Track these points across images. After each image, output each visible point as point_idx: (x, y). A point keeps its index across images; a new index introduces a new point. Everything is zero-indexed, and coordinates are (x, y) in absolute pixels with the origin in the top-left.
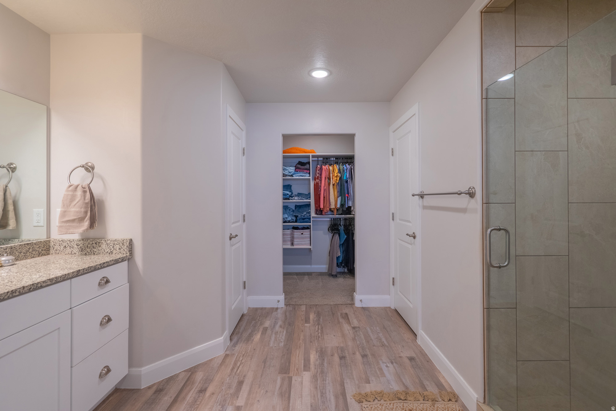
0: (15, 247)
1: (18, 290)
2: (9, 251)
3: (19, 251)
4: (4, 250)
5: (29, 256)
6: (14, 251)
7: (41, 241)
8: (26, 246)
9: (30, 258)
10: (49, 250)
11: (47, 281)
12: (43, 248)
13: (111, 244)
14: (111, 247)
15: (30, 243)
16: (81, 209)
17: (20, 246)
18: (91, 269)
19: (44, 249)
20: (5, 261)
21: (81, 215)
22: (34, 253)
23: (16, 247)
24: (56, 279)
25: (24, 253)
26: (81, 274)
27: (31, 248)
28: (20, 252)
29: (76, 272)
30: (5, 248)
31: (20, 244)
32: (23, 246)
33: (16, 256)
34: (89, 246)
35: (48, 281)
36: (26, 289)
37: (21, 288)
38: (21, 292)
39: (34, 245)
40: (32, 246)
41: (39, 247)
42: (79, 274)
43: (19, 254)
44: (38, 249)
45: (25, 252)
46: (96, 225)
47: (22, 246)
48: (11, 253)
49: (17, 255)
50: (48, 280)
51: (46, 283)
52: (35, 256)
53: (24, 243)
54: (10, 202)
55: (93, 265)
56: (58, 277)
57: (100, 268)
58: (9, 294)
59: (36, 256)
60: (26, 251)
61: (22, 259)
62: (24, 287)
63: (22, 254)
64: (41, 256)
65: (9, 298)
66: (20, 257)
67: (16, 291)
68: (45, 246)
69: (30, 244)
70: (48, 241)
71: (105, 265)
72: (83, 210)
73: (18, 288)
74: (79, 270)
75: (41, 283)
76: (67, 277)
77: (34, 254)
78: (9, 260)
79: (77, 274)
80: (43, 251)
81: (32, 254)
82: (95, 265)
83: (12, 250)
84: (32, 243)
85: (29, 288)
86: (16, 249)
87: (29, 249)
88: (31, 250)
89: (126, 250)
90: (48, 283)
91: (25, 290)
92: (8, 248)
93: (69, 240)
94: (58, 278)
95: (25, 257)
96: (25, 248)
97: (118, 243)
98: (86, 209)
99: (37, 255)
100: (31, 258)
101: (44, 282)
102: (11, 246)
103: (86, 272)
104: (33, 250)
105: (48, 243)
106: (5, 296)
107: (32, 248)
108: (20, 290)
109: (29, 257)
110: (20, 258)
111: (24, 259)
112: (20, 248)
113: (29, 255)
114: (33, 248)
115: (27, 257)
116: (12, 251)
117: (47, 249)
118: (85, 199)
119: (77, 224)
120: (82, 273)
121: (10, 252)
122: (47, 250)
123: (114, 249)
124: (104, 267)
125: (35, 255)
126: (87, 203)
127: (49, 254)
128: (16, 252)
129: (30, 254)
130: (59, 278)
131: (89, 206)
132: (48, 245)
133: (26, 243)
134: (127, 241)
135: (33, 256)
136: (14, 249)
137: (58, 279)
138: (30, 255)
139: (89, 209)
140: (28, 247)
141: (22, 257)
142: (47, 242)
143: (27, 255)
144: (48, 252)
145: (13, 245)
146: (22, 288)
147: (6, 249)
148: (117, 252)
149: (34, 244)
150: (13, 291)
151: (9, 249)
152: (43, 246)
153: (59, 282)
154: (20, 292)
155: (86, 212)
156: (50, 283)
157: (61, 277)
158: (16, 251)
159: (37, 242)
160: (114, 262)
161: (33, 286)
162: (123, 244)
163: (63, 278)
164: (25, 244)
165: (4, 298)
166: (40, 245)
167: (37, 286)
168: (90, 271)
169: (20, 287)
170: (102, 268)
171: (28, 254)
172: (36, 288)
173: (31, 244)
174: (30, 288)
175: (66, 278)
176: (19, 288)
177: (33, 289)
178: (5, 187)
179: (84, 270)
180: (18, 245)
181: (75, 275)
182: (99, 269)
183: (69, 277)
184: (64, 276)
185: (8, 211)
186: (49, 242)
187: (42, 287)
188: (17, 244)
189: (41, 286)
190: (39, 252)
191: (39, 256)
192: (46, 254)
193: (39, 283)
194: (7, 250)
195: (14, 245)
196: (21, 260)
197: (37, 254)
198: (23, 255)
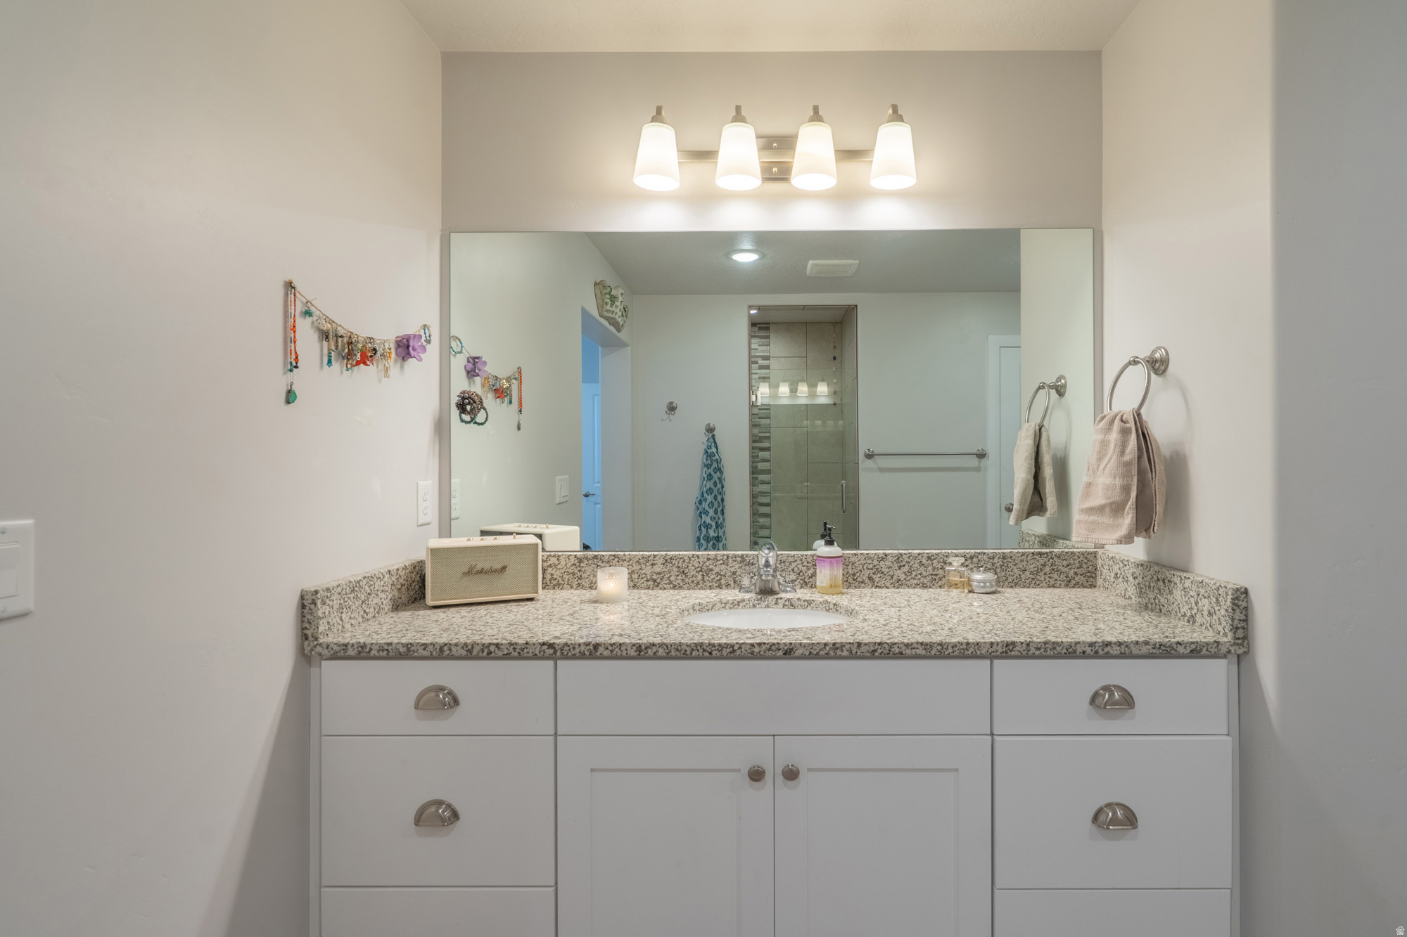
0: (1011, 557)
1: (848, 646)
2: (998, 562)
3: (1021, 566)
4: (988, 560)
5: (1044, 582)
6: (1010, 565)
7: (1072, 553)
8: (1037, 557)
9: (1046, 586)
10: (1093, 575)
11: (915, 646)
12: (1078, 568)
13: (1192, 593)
14: (1192, 600)
15: (1047, 553)
16: (1115, 478)
17: (1022, 555)
18: (1054, 648)
19: (1079, 571)
20: (979, 581)
21: (1117, 496)
22: (1055, 576)
23: (1014, 558)
24: (939, 648)
25: (1031, 573)
26: (1017, 653)
27: (1049, 563)
28: (1023, 569)
29: (1000, 645)
30: (992, 555)
31: (1023, 551)
32: (1029, 558)
33: (1015, 577)
34: (1152, 584)
35: (919, 646)
36: (863, 649)
37: (853, 643)
38: (854, 652)
39: (1055, 559)
40: (1051, 560)
41: (1068, 565)
42: (1013, 653)
43: (1021, 573)
44: (1067, 569)
45: (1033, 570)
46: (1156, 529)
47: (1027, 556)
48: (1003, 567)
49: (1016, 575)
50: (918, 643)
51: (914, 650)
52: (1058, 585)
53: (1032, 551)
54: (1047, 459)
55: (1064, 640)
56: (949, 644)
57: (1092, 653)
58: (828, 648)
59: (1060, 585)
60: (1036, 569)
61: (1028, 586)
62: (859, 644)
63: (1027, 573)
64: (1073, 587)
65: (827, 657)
66: (1023, 580)
67: (842, 646)
68: (1084, 566)
69: (1045, 556)
70: (1093, 555)
71: (1115, 650)
72: (1118, 482)
73: (848, 641)
74: (1013, 643)
75: (900, 646)
76: (971, 650)
77: (1056, 580)
78: (984, 582)
79: (1006, 652)
80: (1079, 576)
81: (1050, 578)
82: (1071, 643)
83: (1005, 561)
84: (1051, 552)
85: (872, 648)
86: (1014, 560)
87: (1044, 565)
88: (1047, 569)
89: (1224, 623)
90: (918, 652)
91: (863, 651)
92: (997, 557)
93: (1122, 559)
94: (945, 646)
95: (1034, 582)
96: (1033, 561)
97: (1206, 595)
98: (1125, 480)
99: (1063, 584)
100: (1049, 587)
101: (907, 645)
102: (1004, 553)
103: (1037, 653)
104: (1053, 569)
105: (1092, 559)
106: (820, 650)
107: (1050, 565)
108: (850, 648)
109: (1044, 584)
110: (1023, 583)
111: (1031, 585)
112: (1022, 561)
113: (1042, 579)
114: (1052, 565)
115: (1038, 582)
116: (1006, 565)
117: (1089, 572)
118: (1122, 452)
119: (1110, 518)
120: (1024, 653)
121: (1001, 566)
122: (1089, 574)
123: (1198, 609)
124: (1108, 656)
125: (1058, 582)
126: (1127, 465)
127: (1095, 587)
128: (1015, 567)
129: (1047, 577)
130: (950, 647)
131: (1134, 471)
132: (1090, 563)
133: (1037, 550)
134: (1227, 594)
135: (1052, 582)
136: (1010, 560)
137: (947, 649)
138: (1047, 581)
139: (1135, 479)
140: (1042, 562)
141: (1027, 581)
142: (1088, 557)
143: (1038, 577)
144: (1092, 580)
145: (1009, 551)
146: (856, 645)
147: (993, 558)
148: (1204, 621)
149: (1056, 555)
150: (837, 646)
151: (999, 558)
152: (1078, 565)
153: (948, 657)
154: (850, 651)
155: (1126, 489)
156: (924, 652)
157: (954, 646)
158: (1015, 565)
159: (1062, 552)
160: (1154, 651)
161: (880, 647)
162: (1217, 599)
163: (962, 651)
164: (1033, 553)
165: (818, 653)
166: (1072, 562)
167: (890, 651)
168: (1049, 653)
169: (851, 641)
170: (1096, 655)
171: (1041, 577)
172: (888, 654)
173: (1047, 556)
174: (875, 651)
175: (970, 652)
176: (850, 643)
177: (881, 654)
178: (1037, 428)
179: (1028, 645)
180: (1018, 552)
181: (998, 653)
182: (1084, 655)
183: (978, 653)
184: (964, 647)
185: (1045, 478)
186: (1095, 557)
187: (901, 656)
188: (1016, 551)
189: (901, 653)
190: (1067, 577)
191: (1067, 586)
192: (1085, 584)
193: (896, 644)
194: (996, 560)
195: (1011, 552)
196: (1024, 587)
197: (1063, 581)
198: (1029, 576)
